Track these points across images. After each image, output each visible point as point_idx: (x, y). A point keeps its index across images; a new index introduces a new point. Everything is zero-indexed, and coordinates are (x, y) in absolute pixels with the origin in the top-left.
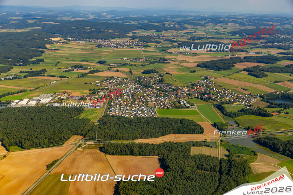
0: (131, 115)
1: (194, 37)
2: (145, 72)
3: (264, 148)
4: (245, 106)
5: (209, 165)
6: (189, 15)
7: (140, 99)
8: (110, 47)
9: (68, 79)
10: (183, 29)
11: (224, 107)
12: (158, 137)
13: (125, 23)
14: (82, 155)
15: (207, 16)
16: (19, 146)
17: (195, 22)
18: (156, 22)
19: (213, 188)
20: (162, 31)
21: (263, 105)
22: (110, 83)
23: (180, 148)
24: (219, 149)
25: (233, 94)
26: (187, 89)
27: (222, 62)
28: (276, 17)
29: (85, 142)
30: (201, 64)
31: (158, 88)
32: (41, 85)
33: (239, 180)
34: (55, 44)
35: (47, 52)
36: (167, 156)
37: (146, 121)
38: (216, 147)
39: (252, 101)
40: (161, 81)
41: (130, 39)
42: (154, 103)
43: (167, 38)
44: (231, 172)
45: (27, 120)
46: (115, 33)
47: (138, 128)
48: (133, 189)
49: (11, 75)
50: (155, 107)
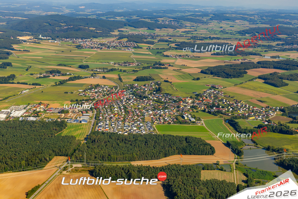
0: (124, 132)
1: (195, 36)
2: (138, 79)
4: (263, 122)
5: (224, 192)
6: (188, 9)
7: (135, 112)
8: (92, 48)
9: (43, 88)
10: (181, 27)
11: (238, 122)
12: (159, 159)
13: (109, 19)
15: (210, 11)
17: (195, 18)
18: (147, 17)
20: (155, 29)
21: (285, 120)
22: (96, 93)
23: (188, 172)
24: (235, 173)
25: (247, 107)
26: (191, 101)
27: (232, 67)
28: (293, 13)
29: (71, 165)
30: (206, 70)
31: (156, 98)
32: (10, 94)
34: (24, 44)
35: (14, 54)
36: (172, 181)
37: (144, 139)
38: (231, 171)
39: (271, 115)
40: (159, 90)
41: (117, 39)
42: (152, 118)
43: (161, 37)
46: (98, 31)
47: (135, 147)
50: (153, 122)
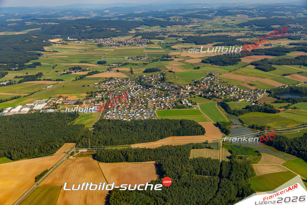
0: (128, 118)
1: (200, 31)
2: (146, 71)
3: (269, 147)
4: (251, 103)
5: (208, 168)
6: (197, 8)
7: (140, 100)
8: (111, 46)
9: (65, 83)
10: (189, 23)
11: (228, 105)
12: (156, 141)
13: (128, 20)
14: (74, 164)
15: (215, 8)
16: (8, 157)
17: (202, 15)
18: (160, 17)
19: (212, 194)
20: (167, 26)
21: (270, 101)
22: (109, 85)
23: (178, 152)
24: (221, 150)
25: (239, 90)
26: (190, 88)
27: (229, 56)
28: (287, 6)
29: (77, 150)
30: (206, 59)
31: (160, 87)
32: (36, 89)
33: (240, 184)
34: (54, 46)
35: (45, 55)
36: (163, 161)
37: (144, 124)
38: (218, 149)
39: (258, 97)
40: (163, 80)
41: (133, 36)
42: (154, 104)
43: (171, 33)
44: (231, 176)
45: (17, 129)
46: (118, 31)
47: (135, 132)
48: (125, 198)
49: (6, 81)
50: (154, 109)
